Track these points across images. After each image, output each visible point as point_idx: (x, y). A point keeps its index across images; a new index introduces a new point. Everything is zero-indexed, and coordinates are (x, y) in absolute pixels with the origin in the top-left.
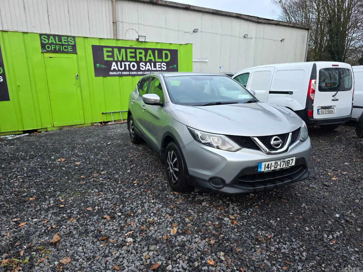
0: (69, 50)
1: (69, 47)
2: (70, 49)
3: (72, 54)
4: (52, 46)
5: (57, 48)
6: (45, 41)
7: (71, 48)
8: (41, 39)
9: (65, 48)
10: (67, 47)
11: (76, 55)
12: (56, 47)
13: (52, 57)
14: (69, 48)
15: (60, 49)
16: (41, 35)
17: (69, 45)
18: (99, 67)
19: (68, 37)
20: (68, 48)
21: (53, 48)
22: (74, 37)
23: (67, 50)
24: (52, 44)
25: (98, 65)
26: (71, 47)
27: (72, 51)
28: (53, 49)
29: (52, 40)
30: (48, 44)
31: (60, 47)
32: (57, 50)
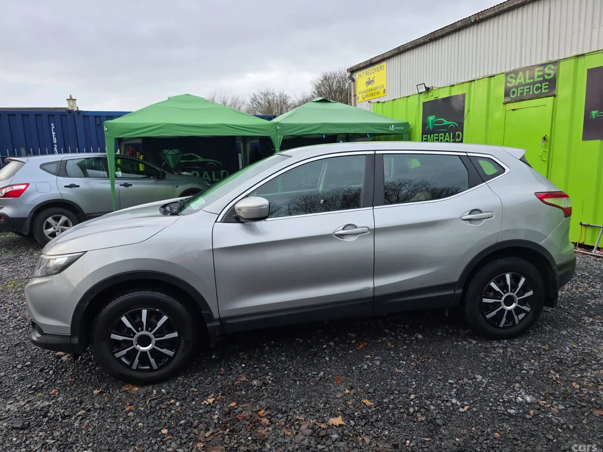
0: (543, 91)
1: (544, 84)
2: (545, 89)
3: (547, 97)
4: (519, 89)
5: (525, 91)
6: (511, 83)
7: (547, 87)
8: (507, 82)
9: (537, 89)
10: (540, 86)
11: (553, 97)
12: (523, 90)
13: (515, 110)
14: (543, 87)
15: (530, 91)
16: (507, 74)
17: (545, 80)
18: (597, 118)
19: (545, 65)
20: (541, 88)
21: (519, 92)
22: (555, 63)
23: (540, 90)
24: (520, 85)
25: (594, 113)
26: (547, 83)
27: (547, 91)
28: (519, 96)
29: (520, 79)
30: (514, 87)
31: (530, 88)
32: (525, 94)
